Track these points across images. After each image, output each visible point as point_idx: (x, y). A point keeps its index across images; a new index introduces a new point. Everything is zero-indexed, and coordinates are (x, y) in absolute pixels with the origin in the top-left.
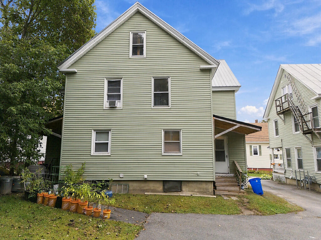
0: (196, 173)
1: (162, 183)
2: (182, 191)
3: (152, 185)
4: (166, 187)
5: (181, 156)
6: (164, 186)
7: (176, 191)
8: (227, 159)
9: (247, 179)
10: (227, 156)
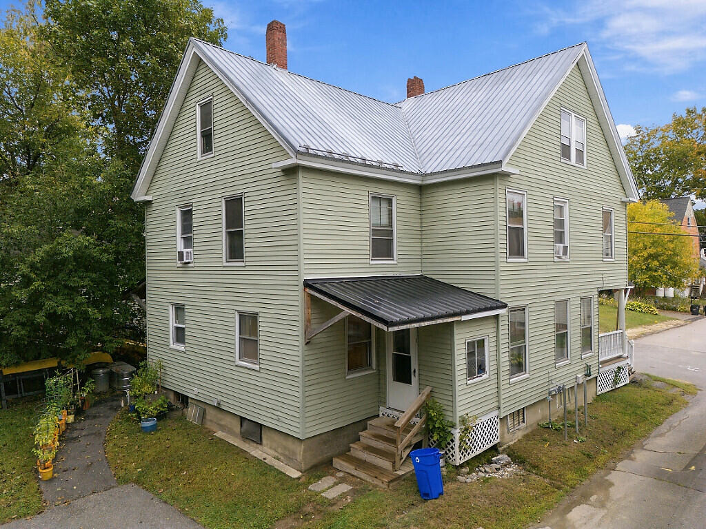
0: (277, 413)
1: (239, 420)
2: (263, 445)
4: (243, 429)
5: (258, 371)
6: (241, 426)
7: (255, 442)
8: (414, 379)
9: (457, 442)
10: (414, 371)
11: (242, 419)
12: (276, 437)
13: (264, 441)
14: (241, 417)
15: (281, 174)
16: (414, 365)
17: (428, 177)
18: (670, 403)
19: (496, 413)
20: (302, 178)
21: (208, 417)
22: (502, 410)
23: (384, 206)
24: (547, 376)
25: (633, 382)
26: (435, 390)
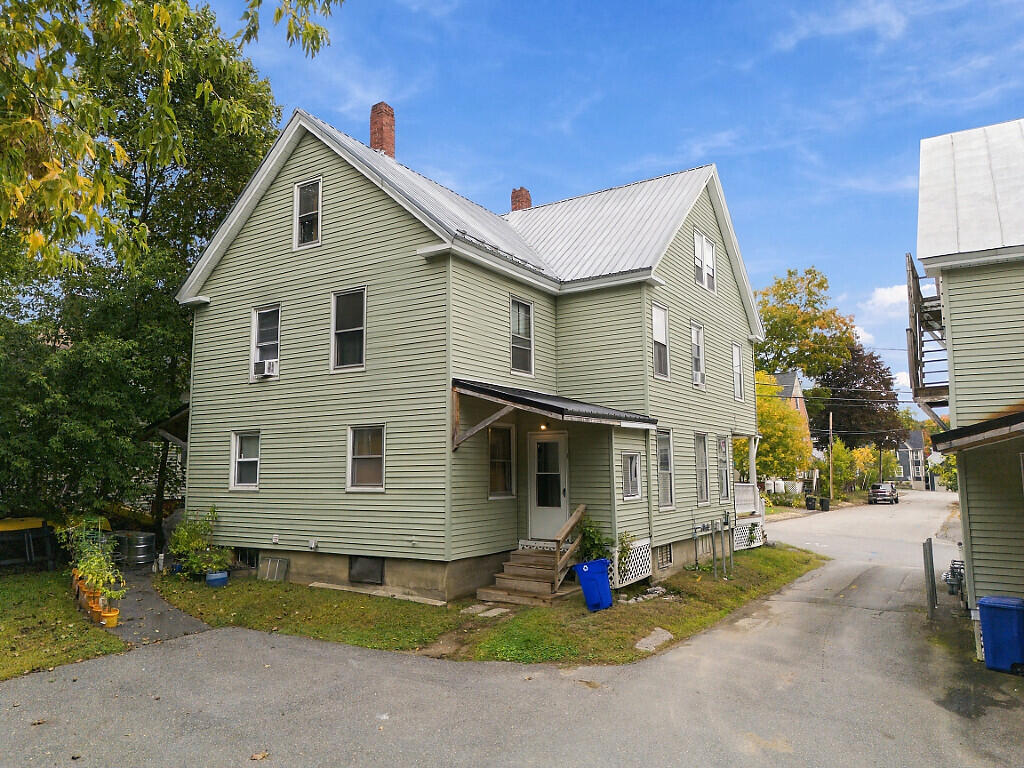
0: (410, 538)
1: (347, 561)
2: (386, 585)
3: (328, 566)
4: (354, 572)
5: (383, 493)
6: (351, 568)
7: (372, 584)
8: (564, 500)
9: (616, 562)
10: (564, 490)
11: (353, 559)
12: (407, 569)
13: (387, 579)
14: (351, 557)
15: (425, 262)
16: (564, 484)
17: (566, 286)
18: (807, 562)
19: (647, 541)
20: (452, 267)
21: (293, 570)
22: (654, 539)
23: (522, 313)
24: (690, 513)
25: (766, 545)
26: (590, 507)
